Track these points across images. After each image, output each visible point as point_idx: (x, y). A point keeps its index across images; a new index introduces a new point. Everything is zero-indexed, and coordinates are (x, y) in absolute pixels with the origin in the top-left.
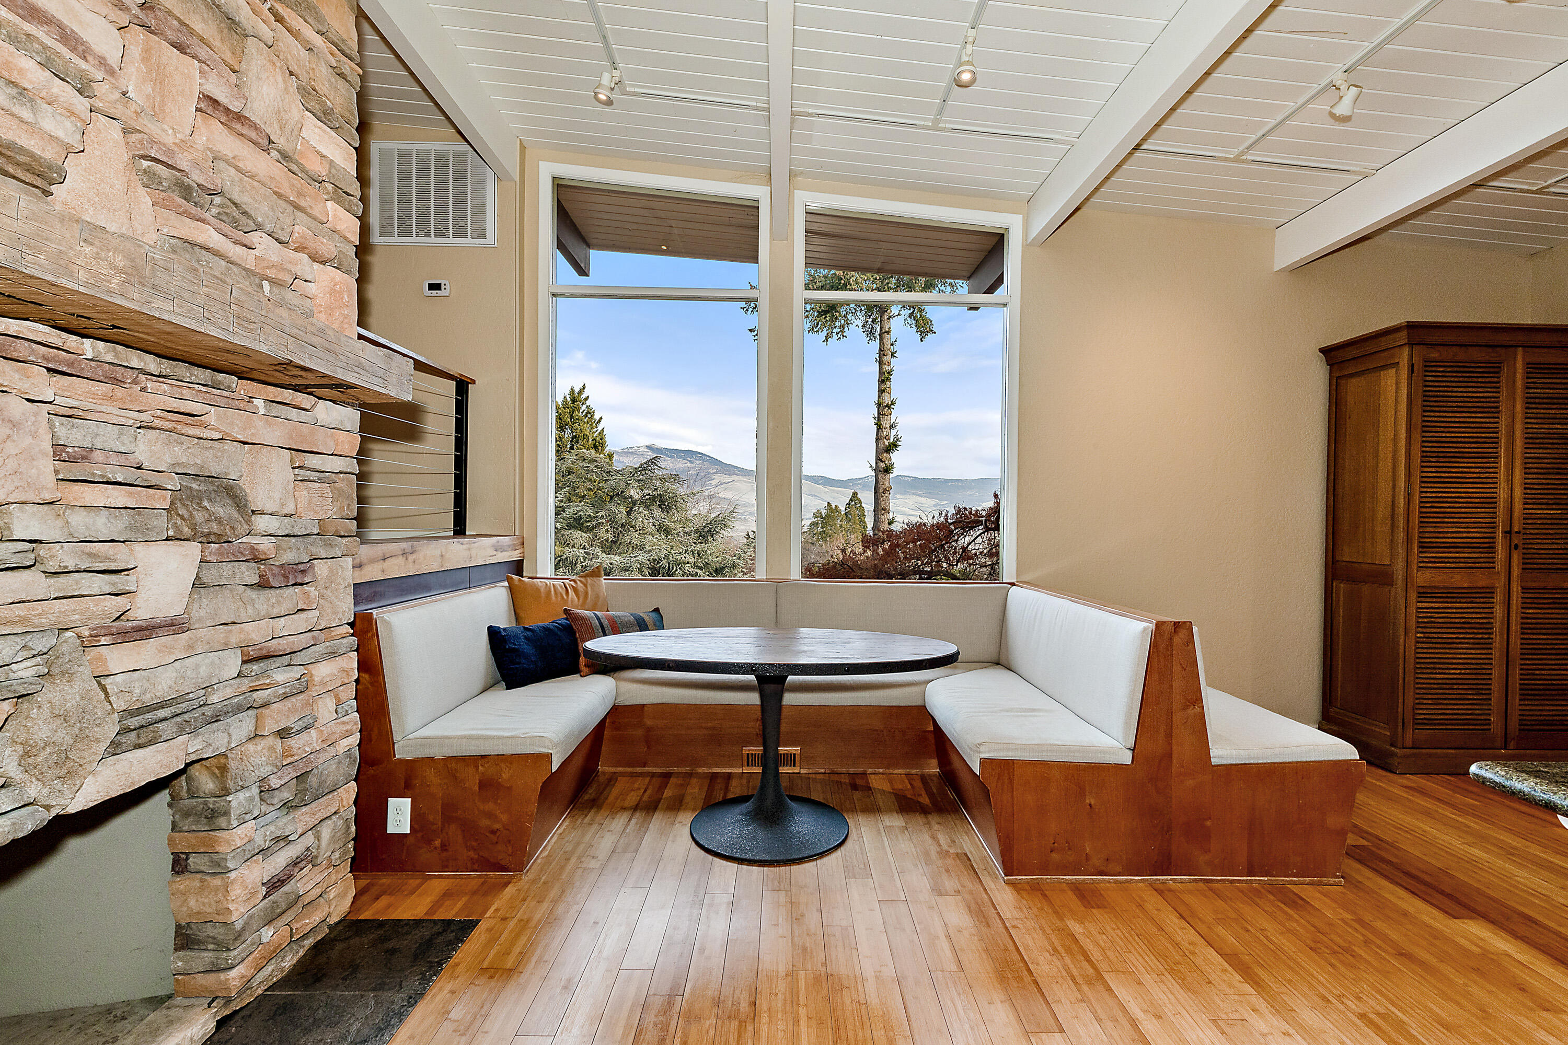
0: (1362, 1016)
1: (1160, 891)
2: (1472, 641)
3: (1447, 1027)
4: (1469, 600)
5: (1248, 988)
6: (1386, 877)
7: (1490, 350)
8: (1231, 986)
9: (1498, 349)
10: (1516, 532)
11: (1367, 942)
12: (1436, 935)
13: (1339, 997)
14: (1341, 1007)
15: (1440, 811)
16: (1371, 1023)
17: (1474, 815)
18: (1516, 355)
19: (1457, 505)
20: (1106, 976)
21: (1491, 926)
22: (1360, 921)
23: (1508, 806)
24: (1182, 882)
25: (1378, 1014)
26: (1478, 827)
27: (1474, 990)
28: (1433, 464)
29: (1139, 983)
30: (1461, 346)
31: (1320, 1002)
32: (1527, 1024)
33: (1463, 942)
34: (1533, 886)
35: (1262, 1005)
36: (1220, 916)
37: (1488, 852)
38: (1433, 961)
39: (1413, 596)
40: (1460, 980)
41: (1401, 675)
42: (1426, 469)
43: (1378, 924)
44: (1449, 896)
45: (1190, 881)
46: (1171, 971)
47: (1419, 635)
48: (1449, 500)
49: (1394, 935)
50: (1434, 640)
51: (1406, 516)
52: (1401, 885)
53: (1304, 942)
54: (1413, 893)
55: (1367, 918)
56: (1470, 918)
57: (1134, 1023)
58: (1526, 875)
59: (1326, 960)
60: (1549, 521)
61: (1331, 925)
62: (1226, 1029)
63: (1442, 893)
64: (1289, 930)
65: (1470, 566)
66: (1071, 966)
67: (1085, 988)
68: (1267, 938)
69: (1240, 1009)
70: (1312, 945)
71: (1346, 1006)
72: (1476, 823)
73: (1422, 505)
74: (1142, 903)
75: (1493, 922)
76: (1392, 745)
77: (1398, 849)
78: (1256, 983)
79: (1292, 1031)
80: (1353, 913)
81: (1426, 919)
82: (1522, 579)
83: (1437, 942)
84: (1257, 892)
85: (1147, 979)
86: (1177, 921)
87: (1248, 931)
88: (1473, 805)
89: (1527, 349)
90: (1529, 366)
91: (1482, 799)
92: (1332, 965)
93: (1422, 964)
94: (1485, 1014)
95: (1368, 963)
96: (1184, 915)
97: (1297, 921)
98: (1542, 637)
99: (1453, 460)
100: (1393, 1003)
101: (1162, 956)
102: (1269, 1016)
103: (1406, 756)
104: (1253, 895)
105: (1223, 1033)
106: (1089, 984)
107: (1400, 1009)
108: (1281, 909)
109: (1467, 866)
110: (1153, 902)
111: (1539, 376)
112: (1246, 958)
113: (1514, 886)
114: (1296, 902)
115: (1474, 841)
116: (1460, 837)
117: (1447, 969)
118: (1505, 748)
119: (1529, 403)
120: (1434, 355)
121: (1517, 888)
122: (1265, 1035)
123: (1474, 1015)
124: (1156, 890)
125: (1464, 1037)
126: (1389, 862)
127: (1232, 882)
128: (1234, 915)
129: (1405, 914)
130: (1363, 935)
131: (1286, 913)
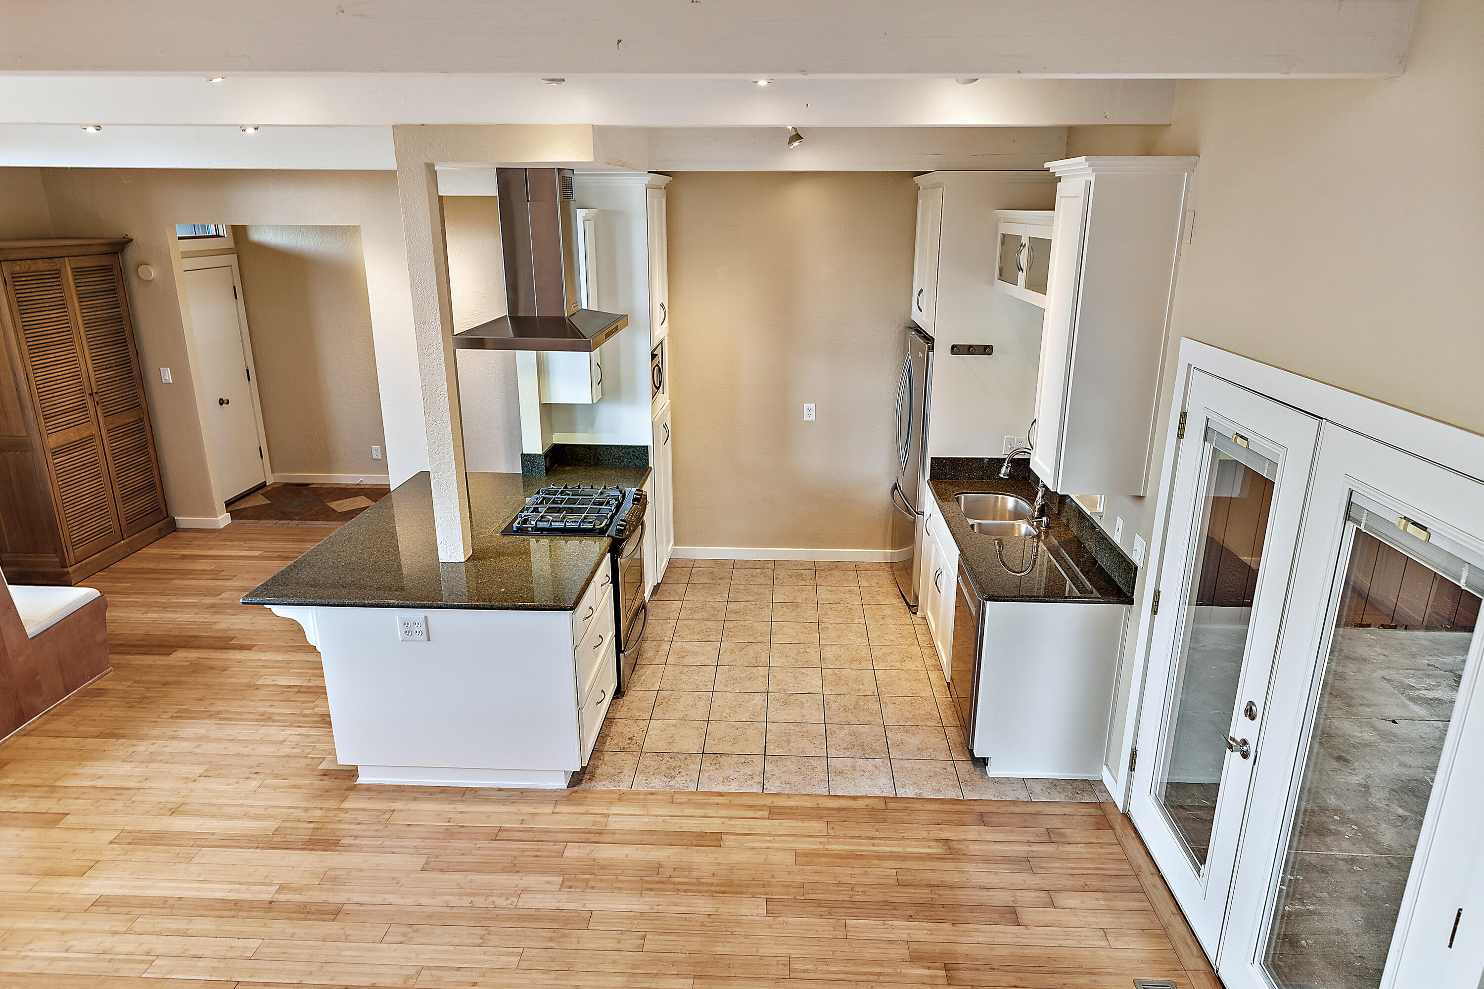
0: (172, 717)
1: (28, 733)
2: (90, 476)
3: (200, 700)
4: (81, 448)
5: (122, 741)
6: (127, 654)
7: (49, 261)
8: (115, 745)
9: (54, 260)
10: (95, 393)
11: (147, 689)
12: (169, 667)
13: (158, 717)
14: (163, 720)
15: (116, 599)
16: (177, 717)
17: (136, 593)
18: (65, 261)
19: (59, 382)
20: (57, 784)
21: (185, 650)
22: (135, 682)
23: (144, 579)
24: (33, 722)
25: (176, 713)
26: (141, 600)
27: (198, 680)
28: (36, 355)
29: (76, 774)
30: (32, 259)
31: (153, 724)
32: (222, 680)
33: (181, 663)
34: (186, 620)
35: (135, 742)
36: (74, 724)
37: (155, 612)
38: (176, 679)
39: (49, 455)
40: (192, 680)
41: (57, 516)
42: (34, 359)
43: (144, 678)
44: (159, 646)
45: (38, 719)
46: (83, 760)
47: (60, 483)
48: (53, 379)
49: (154, 679)
50: (69, 484)
51: (31, 398)
52: (137, 654)
53: (123, 707)
54: (144, 654)
55: (138, 678)
56: (176, 651)
57: (94, 787)
58: (179, 615)
59: (139, 708)
60: (110, 380)
61: (126, 692)
62: (131, 760)
63: (155, 646)
64: (112, 707)
65: (76, 423)
66: (34, 794)
67: (53, 795)
68: (106, 717)
69: (128, 749)
70: (128, 705)
71: (164, 718)
72: (139, 598)
73: (38, 387)
74: (26, 746)
75: (184, 647)
76: (63, 567)
77: (117, 635)
78: (123, 736)
79: (154, 741)
80: (131, 680)
81: (161, 663)
82: (105, 424)
83: (172, 670)
84: (76, 700)
85: (75, 771)
86: (56, 740)
87: (95, 720)
88: (128, 587)
89: (70, 258)
90: (75, 270)
91: (129, 580)
92: (144, 708)
93: (175, 683)
94: (209, 686)
95: (155, 697)
96: (57, 735)
97: (111, 701)
98: (124, 459)
99: (48, 348)
100: (178, 705)
101: (70, 758)
102: (141, 743)
103: (75, 571)
104: (77, 703)
105: (131, 762)
106: (53, 793)
107: (182, 705)
108: (100, 701)
109: (154, 625)
110: (31, 741)
111: (82, 277)
112: (107, 731)
113: (178, 625)
114: (100, 693)
115: (146, 609)
116: (138, 611)
117: (183, 679)
118: (123, 540)
119: (80, 298)
120: (17, 268)
121: (180, 624)
122: (147, 750)
123: (205, 689)
124: (25, 736)
125: (207, 699)
126: (121, 645)
127: (59, 704)
128: (80, 719)
129: (150, 666)
130: (143, 687)
131: (102, 701)
